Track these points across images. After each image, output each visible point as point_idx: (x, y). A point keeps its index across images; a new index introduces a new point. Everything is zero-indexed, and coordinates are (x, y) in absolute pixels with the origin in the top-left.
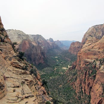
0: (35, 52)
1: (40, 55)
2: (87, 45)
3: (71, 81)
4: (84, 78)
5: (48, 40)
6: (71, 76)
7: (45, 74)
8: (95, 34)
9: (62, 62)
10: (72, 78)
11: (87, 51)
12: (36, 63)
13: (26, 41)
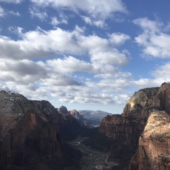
1: (56, 142)
8: (147, 104)
13: (32, 115)
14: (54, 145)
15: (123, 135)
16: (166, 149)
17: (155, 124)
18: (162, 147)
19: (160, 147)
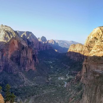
0: (25, 54)
1: (31, 60)
2: (96, 51)
3: (75, 100)
4: (93, 95)
5: (39, 38)
6: (75, 92)
7: (36, 85)
8: (101, 37)
9: (58, 70)
10: (76, 94)
11: (96, 59)
12: (25, 69)
13: (15, 41)
14: (30, 62)
15: (82, 58)
16: (96, 66)
17: (96, 50)
18: (95, 65)
19: (93, 65)
